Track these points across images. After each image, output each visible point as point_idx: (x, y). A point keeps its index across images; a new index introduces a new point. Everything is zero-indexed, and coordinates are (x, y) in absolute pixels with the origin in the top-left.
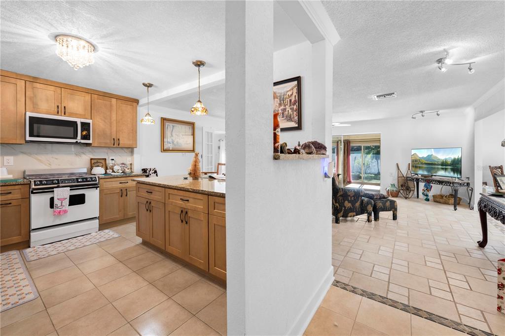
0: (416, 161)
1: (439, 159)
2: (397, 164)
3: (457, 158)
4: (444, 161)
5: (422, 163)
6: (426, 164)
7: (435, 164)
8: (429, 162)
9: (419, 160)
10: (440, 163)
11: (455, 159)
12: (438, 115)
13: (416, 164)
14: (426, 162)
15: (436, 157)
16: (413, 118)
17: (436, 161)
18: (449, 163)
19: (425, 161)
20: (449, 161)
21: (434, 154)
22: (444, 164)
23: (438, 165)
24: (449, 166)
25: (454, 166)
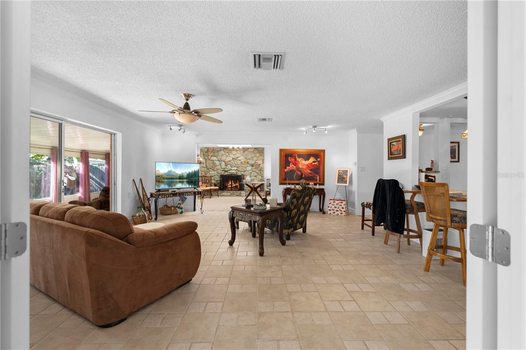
0: (159, 176)
1: (177, 174)
3: (191, 172)
4: (181, 175)
5: (163, 178)
6: (167, 178)
7: (174, 178)
8: (169, 177)
9: (161, 176)
10: (178, 177)
11: (189, 173)
13: (159, 179)
15: (175, 172)
18: (185, 177)
19: (165, 176)
20: (185, 175)
21: (173, 170)
22: (181, 178)
23: (176, 179)
24: (185, 179)
25: (190, 179)
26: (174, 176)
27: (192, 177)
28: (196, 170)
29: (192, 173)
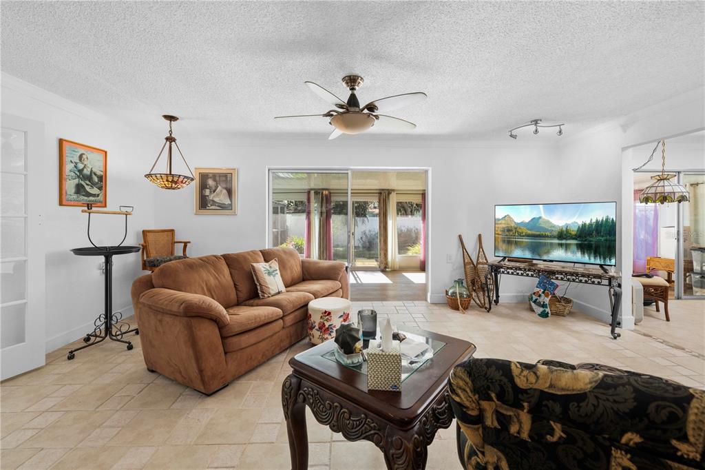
0: (509, 230)
1: (554, 226)
2: (460, 236)
3: (588, 222)
4: (564, 229)
5: (520, 235)
6: (528, 236)
7: (546, 236)
8: (534, 232)
9: (516, 228)
10: (555, 234)
11: (584, 225)
12: (560, 132)
13: (510, 235)
14: (529, 232)
15: (548, 222)
16: (511, 136)
17: (548, 230)
18: (573, 233)
19: (525, 231)
20: (574, 230)
22: (563, 235)
23: (552, 237)
24: (574, 239)
25: (586, 240)
27: (590, 234)
28: (600, 219)
29: (591, 225)
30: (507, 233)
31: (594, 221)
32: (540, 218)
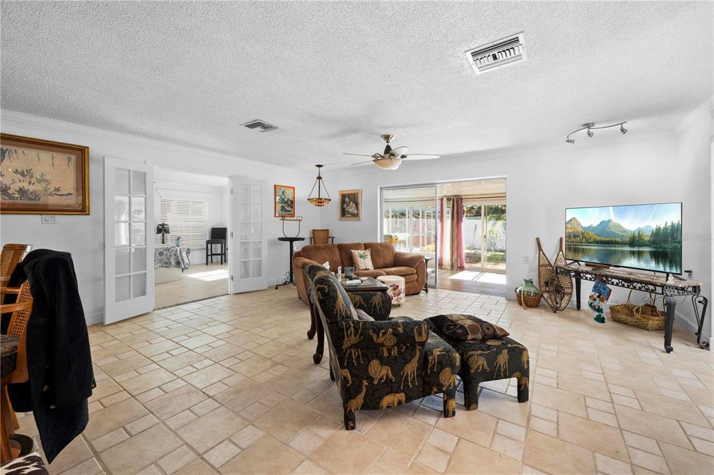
0: (575, 236)
1: (625, 231)
2: (538, 239)
3: (662, 226)
4: (637, 234)
5: (589, 242)
6: (597, 242)
7: (616, 243)
8: (603, 239)
9: (583, 234)
10: (627, 240)
11: (658, 229)
12: (623, 131)
13: (575, 242)
14: (598, 238)
15: (619, 226)
16: (568, 141)
17: (618, 236)
18: (647, 239)
19: (593, 237)
20: (647, 236)
22: (635, 242)
23: (623, 244)
24: (646, 246)
25: (660, 247)
26: (616, 235)
27: (665, 241)
29: (666, 229)
30: (573, 239)
31: (669, 224)
32: (610, 221)
